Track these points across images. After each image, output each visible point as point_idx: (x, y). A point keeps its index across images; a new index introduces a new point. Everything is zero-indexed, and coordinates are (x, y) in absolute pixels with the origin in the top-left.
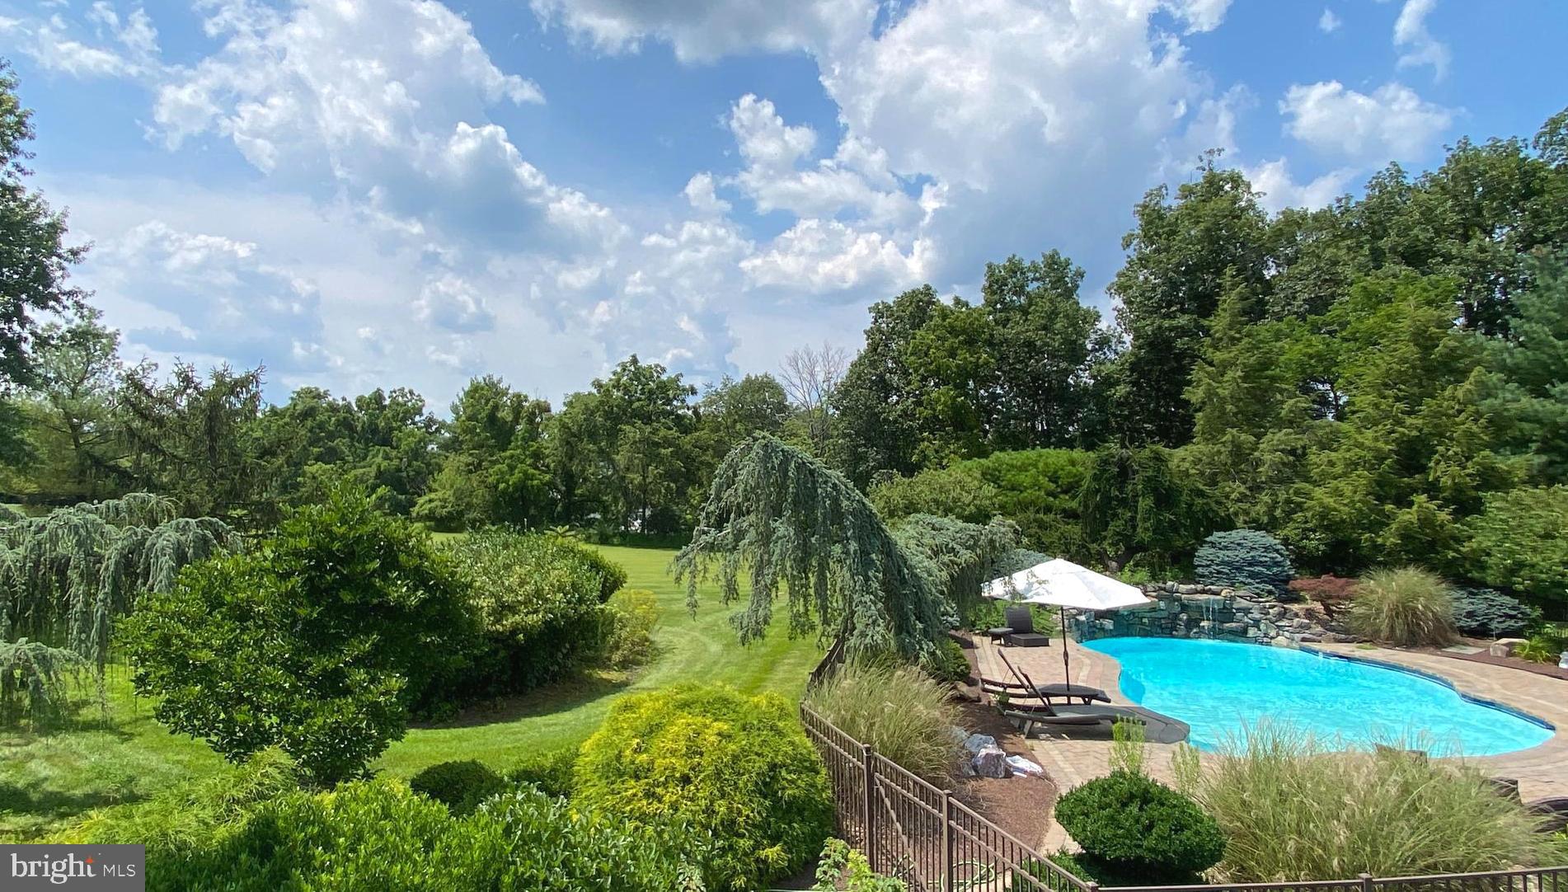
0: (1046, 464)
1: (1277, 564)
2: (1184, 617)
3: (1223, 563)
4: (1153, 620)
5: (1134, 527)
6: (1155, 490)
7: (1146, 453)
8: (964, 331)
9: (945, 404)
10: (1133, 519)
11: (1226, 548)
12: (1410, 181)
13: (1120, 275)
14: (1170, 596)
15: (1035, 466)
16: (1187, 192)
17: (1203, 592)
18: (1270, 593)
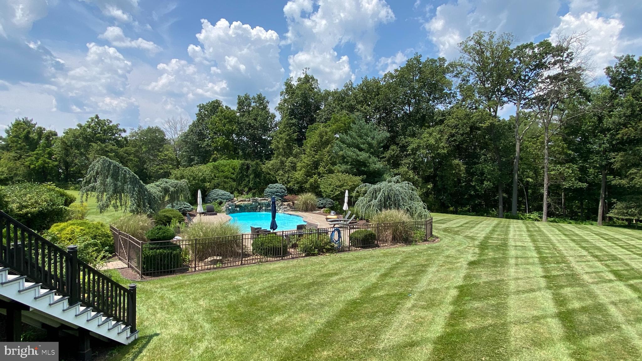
0: (232, 165)
1: (283, 192)
2: (259, 206)
3: (270, 192)
4: (251, 208)
5: (249, 183)
6: (255, 173)
7: (255, 162)
8: (228, 118)
9: (221, 142)
10: (249, 181)
11: (271, 188)
12: (354, 86)
13: (279, 104)
14: (256, 201)
15: (229, 165)
16: (300, 79)
17: (264, 200)
18: (280, 199)
